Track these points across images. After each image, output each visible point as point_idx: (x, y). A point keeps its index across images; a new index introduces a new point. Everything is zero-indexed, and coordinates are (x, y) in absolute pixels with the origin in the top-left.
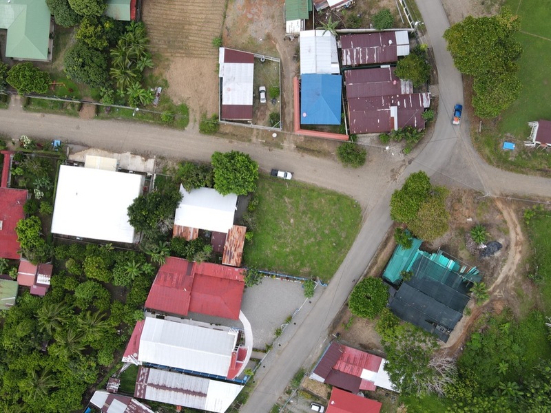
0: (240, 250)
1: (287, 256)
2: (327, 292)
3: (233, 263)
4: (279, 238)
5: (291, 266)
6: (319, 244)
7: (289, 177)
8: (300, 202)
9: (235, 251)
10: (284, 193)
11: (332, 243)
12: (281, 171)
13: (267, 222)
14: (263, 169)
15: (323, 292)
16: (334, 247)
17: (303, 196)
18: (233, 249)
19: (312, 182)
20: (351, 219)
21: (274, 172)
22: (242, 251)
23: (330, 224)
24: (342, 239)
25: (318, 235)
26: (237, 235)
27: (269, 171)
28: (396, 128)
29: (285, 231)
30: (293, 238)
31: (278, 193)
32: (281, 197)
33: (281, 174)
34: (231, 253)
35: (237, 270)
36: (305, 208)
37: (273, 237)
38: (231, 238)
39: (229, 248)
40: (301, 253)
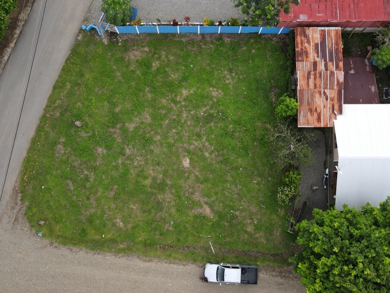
3: (314, 34)
7: (211, 271)
9: (315, 64)
10: (216, 226)
11: (85, 126)
12: (232, 284)
14: (279, 280)
15: (89, 10)
16: (79, 117)
18: (321, 67)
20: (48, 190)
21: (250, 277)
27: (262, 275)
33: (233, 275)
34: (324, 56)
35: (303, 18)
38: (332, 93)
39: (332, 67)
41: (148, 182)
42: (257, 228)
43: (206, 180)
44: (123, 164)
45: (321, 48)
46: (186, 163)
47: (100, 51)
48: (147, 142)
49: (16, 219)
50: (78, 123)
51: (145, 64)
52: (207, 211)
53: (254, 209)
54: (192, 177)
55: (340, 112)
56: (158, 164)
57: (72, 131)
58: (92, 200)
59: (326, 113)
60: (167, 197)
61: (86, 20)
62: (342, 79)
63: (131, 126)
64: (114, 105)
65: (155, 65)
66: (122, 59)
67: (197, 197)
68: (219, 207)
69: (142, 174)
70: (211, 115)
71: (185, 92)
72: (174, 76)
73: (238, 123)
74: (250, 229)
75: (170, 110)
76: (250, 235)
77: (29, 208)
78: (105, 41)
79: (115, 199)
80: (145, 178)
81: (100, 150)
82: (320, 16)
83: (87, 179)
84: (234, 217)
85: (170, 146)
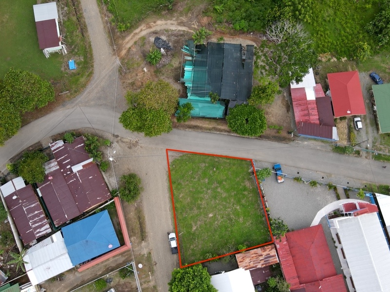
0: (259, 251)
1: (243, 206)
2: (258, 158)
3: (273, 252)
4: (231, 220)
5: (250, 198)
6: (220, 183)
7: (173, 235)
8: (191, 215)
9: (262, 255)
10: (189, 233)
11: (214, 172)
12: (170, 245)
13: (222, 237)
14: (175, 263)
15: (260, 161)
16: (217, 169)
17: (185, 215)
18: (261, 258)
19: (169, 212)
20: (187, 165)
21: (175, 251)
22: (259, 249)
23: (199, 180)
24: (207, 165)
25: (212, 187)
26: (247, 260)
27: (175, 256)
28: (91, 160)
29: (223, 217)
30: (225, 207)
31: (191, 239)
32: (194, 234)
33: (174, 244)
34: (265, 258)
35: (278, 246)
36: (195, 208)
37: (232, 226)
38: (252, 264)
39: (262, 262)
40: (236, 195)
41: (199, 202)
42: (193, 250)
43: (206, 225)
44: (204, 191)
45: (269, 256)
46: (211, 215)
47: (245, 170)
48: (215, 198)
49: (173, 156)
50: (215, 169)
51: (245, 189)
52: (194, 228)
53: (200, 246)
54: (206, 219)
55: (246, 270)
56: (207, 204)
57: (211, 168)
58: (187, 183)
59: (244, 264)
60: (196, 211)
61: (256, 161)
62: (258, 267)
63: (219, 190)
64: (226, 181)
65: (246, 193)
66: (244, 179)
67: (199, 223)
68: (197, 233)
69: (202, 199)
70: (232, 220)
71: (238, 207)
72: (243, 201)
73: (232, 232)
74: (192, 247)
75: (229, 203)
76: (189, 248)
77: (178, 160)
78: (250, 171)
79: (190, 191)
80: (201, 201)
81: (207, 180)
82: (280, 253)
83: (194, 178)
84: (195, 239)
85: (216, 207)
